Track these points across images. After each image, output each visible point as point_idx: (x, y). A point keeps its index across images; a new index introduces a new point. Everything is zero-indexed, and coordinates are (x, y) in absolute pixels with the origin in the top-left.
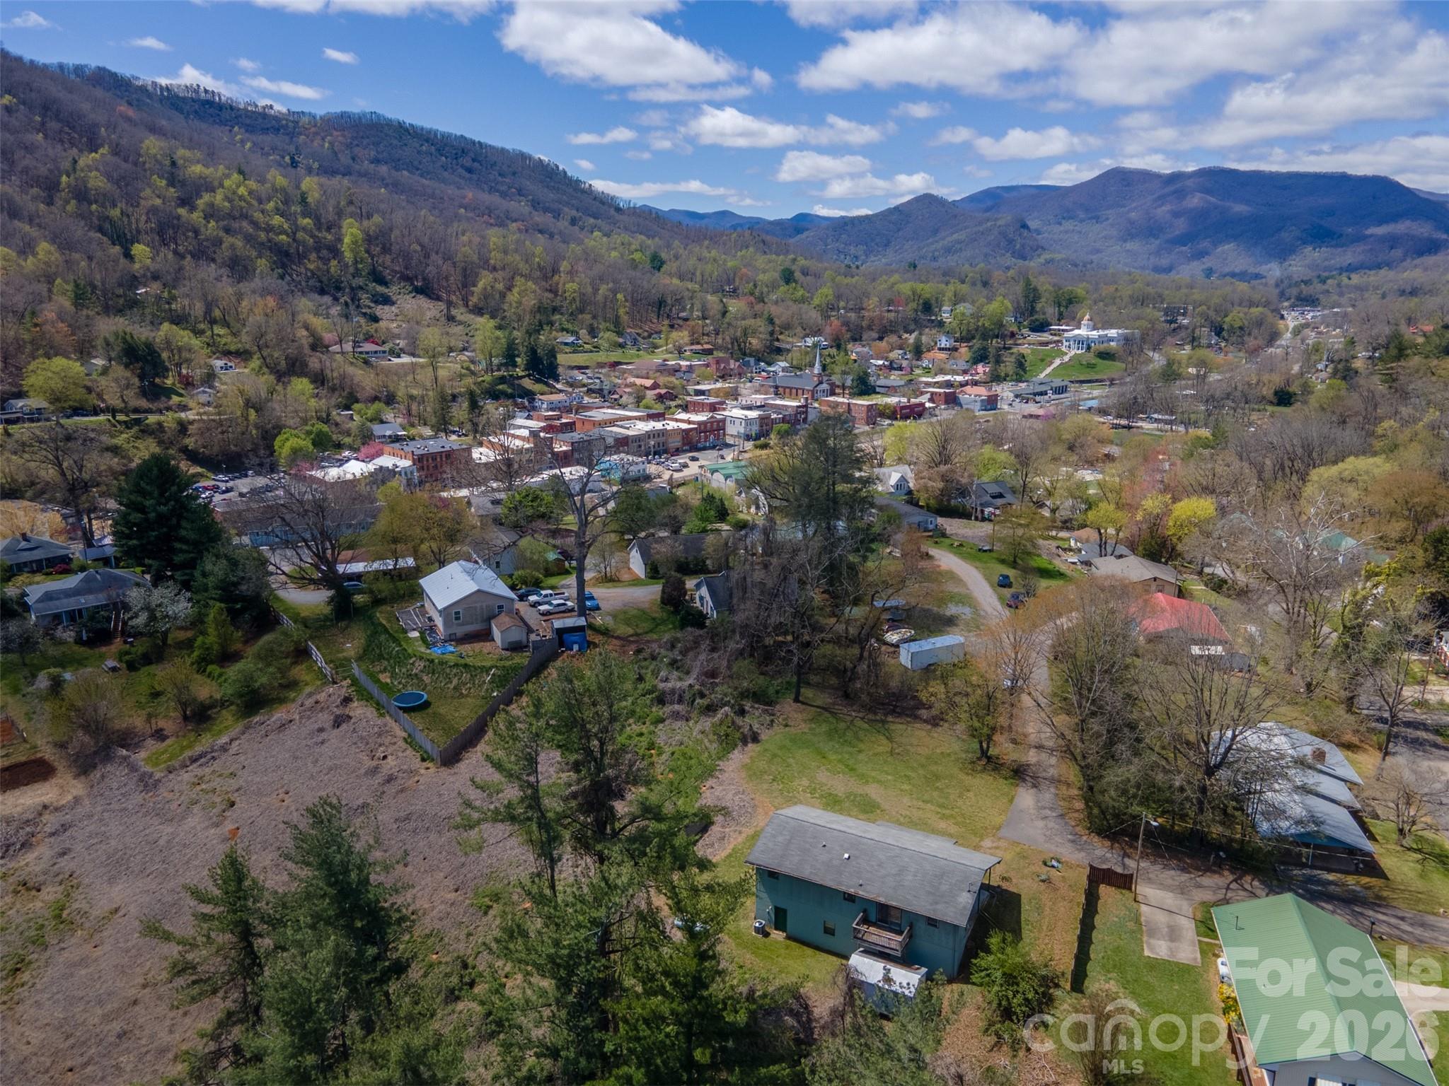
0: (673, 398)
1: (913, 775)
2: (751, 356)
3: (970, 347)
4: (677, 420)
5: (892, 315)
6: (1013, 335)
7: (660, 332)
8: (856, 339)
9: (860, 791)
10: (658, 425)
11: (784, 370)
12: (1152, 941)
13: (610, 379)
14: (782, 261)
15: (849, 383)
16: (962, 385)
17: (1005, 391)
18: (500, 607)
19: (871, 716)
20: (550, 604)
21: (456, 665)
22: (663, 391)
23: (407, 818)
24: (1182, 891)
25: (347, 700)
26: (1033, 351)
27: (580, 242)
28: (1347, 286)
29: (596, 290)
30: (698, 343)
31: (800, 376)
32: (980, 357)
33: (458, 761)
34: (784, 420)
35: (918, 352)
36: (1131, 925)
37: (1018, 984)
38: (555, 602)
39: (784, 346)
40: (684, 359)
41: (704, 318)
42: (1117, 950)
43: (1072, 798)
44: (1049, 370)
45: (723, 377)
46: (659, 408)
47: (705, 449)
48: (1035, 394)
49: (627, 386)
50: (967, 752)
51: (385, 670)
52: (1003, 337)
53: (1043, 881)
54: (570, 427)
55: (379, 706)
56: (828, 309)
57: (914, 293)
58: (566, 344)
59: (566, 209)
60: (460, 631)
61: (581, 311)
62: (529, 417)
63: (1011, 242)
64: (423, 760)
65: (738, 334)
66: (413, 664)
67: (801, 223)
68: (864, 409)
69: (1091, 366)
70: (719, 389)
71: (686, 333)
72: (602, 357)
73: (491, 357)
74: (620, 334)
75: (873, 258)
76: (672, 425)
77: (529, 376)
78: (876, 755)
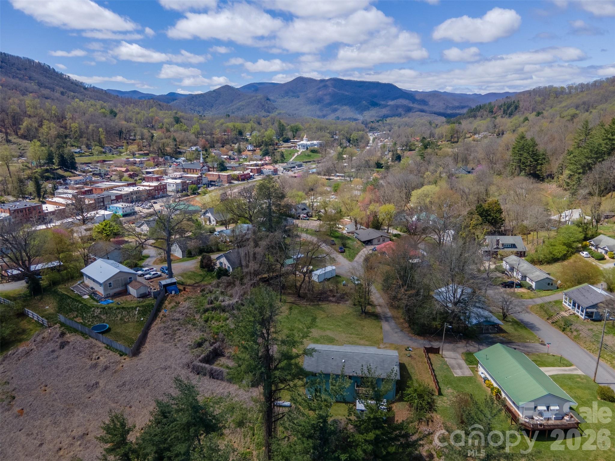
0: (137, 175)
1: (341, 324)
2: (167, 155)
3: (261, 150)
4: (143, 186)
5: (226, 137)
6: (277, 144)
7: (122, 146)
8: (213, 147)
9: (324, 334)
10: (135, 189)
11: (184, 161)
12: (455, 371)
13: (104, 169)
14: (171, 113)
15: (216, 166)
16: (263, 165)
17: (280, 167)
18: (130, 278)
19: (312, 303)
20: (150, 274)
21: (118, 308)
22: (132, 173)
23: (124, 384)
24: (454, 350)
25: (63, 334)
26: (286, 150)
27: (70, 104)
28: (386, 124)
29: (88, 127)
30: (141, 150)
31: (193, 164)
32: (266, 153)
33: (140, 352)
34: (192, 183)
35: (240, 151)
36: (445, 367)
37: (423, 397)
38: (152, 273)
39: (182, 151)
40: (136, 158)
41: (142, 139)
42: (445, 376)
43: (402, 323)
44: (293, 158)
45: (157, 165)
46: (132, 181)
47: (158, 198)
48: (291, 168)
49: (113, 171)
50: (356, 311)
51: (77, 316)
52: (273, 145)
53: (409, 357)
54: (90, 192)
55: (83, 334)
56: (198, 134)
57: (234, 126)
58: (76, 152)
59: (57, 88)
60: (112, 292)
61: (81, 137)
62: (66, 188)
63: (263, 106)
64: (121, 355)
65: (160, 146)
66: (94, 311)
67: (173, 97)
68: (226, 177)
69: (309, 156)
70: (158, 171)
71: (136, 146)
72: (95, 158)
73: (40, 160)
74: (103, 147)
75: (206, 112)
76: (141, 188)
77: (60, 168)
78: (322, 318)
